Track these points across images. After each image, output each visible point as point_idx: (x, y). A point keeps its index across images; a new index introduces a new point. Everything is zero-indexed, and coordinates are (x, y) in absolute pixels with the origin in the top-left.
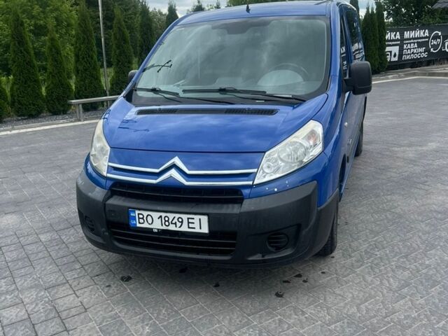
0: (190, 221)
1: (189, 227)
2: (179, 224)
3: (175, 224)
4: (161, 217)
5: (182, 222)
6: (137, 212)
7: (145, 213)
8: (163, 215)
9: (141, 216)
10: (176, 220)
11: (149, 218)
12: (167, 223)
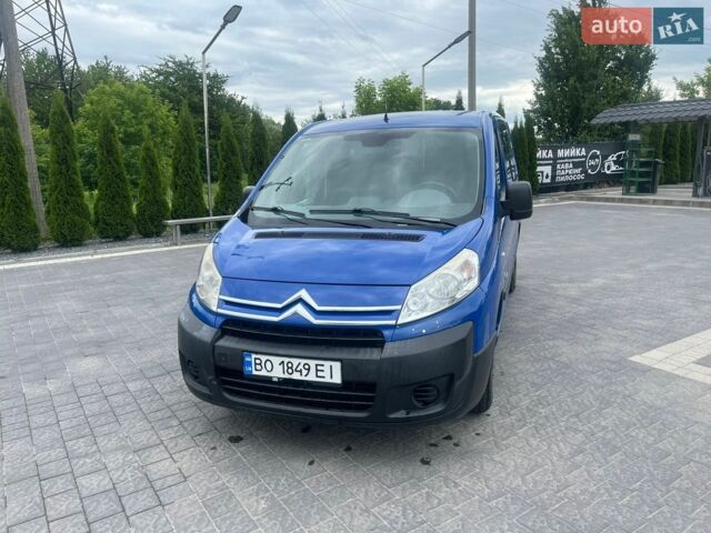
0: (319, 368)
1: (317, 376)
2: (305, 372)
3: (301, 371)
4: (283, 362)
5: (309, 370)
6: (254, 356)
7: (264, 358)
8: (286, 360)
9: (258, 362)
10: (301, 367)
11: (268, 364)
12: (290, 371)
